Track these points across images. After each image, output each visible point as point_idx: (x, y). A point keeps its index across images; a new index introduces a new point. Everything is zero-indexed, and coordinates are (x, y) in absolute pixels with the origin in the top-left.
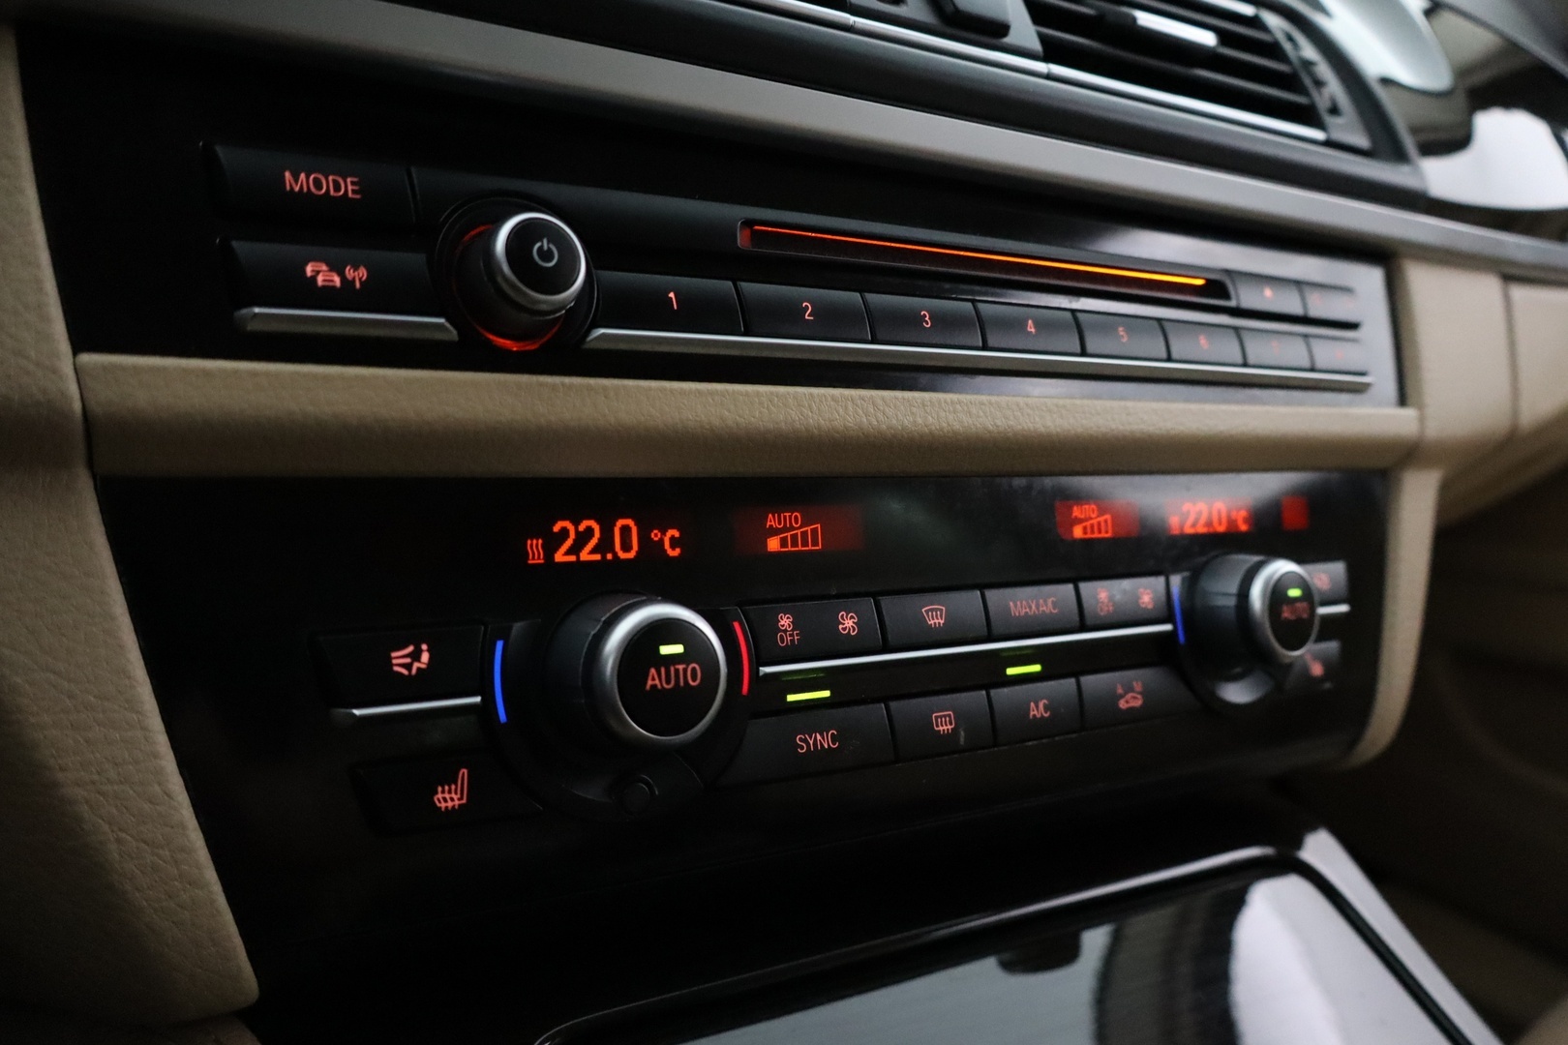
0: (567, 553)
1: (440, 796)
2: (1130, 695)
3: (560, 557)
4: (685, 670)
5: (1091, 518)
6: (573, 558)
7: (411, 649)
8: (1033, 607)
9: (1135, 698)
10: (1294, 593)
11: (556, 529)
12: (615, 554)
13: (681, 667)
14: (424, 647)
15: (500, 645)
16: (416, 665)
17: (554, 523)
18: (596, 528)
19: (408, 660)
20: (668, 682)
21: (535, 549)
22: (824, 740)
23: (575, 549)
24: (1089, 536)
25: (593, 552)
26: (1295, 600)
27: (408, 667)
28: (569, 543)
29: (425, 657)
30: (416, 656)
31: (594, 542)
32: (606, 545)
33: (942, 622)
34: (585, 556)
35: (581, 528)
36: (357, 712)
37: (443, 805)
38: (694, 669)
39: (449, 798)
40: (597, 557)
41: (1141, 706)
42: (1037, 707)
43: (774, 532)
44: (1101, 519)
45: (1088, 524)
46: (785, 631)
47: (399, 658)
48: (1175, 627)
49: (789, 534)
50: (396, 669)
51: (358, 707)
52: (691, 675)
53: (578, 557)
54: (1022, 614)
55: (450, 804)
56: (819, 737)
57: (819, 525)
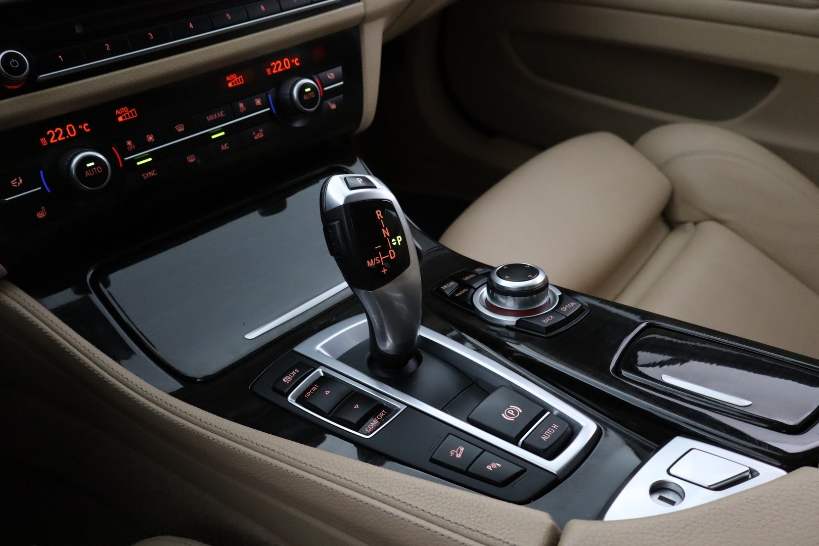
0: (54, 139)
1: (38, 215)
2: (258, 134)
3: (52, 141)
4: (96, 169)
5: (234, 79)
6: (56, 140)
7: (16, 179)
8: (215, 116)
9: (260, 135)
10: (308, 90)
11: (48, 133)
12: (69, 136)
13: (95, 169)
14: (19, 178)
15: (41, 172)
16: (19, 183)
17: (47, 132)
18: (61, 130)
19: (16, 183)
20: (92, 174)
21: (43, 141)
22: (152, 174)
23: (56, 138)
24: (235, 85)
25: (62, 137)
26: (309, 92)
27: (17, 184)
28: (53, 136)
29: (21, 180)
30: (18, 181)
31: (61, 134)
32: (65, 134)
33: (183, 129)
34: (60, 139)
35: (56, 131)
36: (7, 199)
37: (40, 217)
38: (99, 168)
39: (41, 215)
40: (64, 138)
41: (263, 137)
42: (224, 146)
43: (119, 115)
44: (239, 78)
45: (234, 81)
46: (130, 146)
47: (13, 182)
48: (271, 109)
49: (125, 115)
50: (14, 186)
51: (7, 198)
52: (99, 170)
53: (58, 140)
54: (212, 119)
55: (42, 216)
56: (150, 173)
57: (134, 109)
